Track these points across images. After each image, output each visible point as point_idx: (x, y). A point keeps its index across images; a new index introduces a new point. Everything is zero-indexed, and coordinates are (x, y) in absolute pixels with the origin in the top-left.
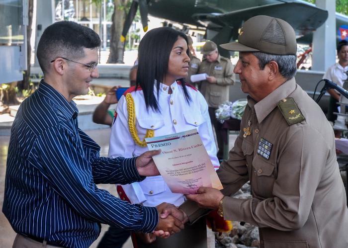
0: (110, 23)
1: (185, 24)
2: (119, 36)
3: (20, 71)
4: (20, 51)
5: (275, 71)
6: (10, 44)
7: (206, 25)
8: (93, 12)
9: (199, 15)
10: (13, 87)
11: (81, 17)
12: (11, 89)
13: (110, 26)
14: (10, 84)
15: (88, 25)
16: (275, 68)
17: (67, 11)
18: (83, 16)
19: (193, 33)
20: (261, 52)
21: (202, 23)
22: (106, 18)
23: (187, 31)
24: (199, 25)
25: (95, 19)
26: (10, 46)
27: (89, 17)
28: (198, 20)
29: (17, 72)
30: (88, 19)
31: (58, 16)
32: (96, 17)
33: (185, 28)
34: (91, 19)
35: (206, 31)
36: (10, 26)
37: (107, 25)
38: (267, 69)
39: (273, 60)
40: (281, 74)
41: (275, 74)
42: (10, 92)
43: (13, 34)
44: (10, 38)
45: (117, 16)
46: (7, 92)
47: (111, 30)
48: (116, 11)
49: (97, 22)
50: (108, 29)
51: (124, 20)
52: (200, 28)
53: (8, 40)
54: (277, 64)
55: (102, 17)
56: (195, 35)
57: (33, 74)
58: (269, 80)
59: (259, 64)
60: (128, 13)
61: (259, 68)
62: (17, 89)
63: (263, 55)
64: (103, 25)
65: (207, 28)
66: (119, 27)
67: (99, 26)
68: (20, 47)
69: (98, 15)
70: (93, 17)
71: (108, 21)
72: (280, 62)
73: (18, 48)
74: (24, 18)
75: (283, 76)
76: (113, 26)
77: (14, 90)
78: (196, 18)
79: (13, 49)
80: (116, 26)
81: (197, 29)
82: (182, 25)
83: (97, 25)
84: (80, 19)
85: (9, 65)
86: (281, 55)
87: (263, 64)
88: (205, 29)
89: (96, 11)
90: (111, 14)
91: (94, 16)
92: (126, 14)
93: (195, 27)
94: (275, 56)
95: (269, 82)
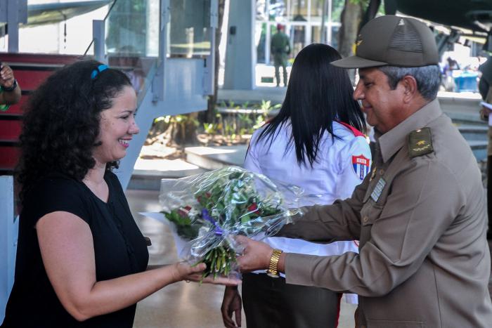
0: (338, 24)
1: (453, 27)
2: (351, 45)
3: (204, 96)
4: (205, 66)
5: (413, 89)
6: (190, 55)
7: (488, 29)
8: (312, 8)
9: (477, 12)
10: (192, 118)
11: (294, 15)
12: (189, 123)
13: (337, 30)
14: (188, 115)
15: (304, 27)
16: (412, 85)
17: (273, 6)
18: (296, 13)
19: (467, 41)
20: (390, 65)
21: (482, 26)
22: (332, 16)
23: (457, 37)
24: (476, 28)
25: (315, 18)
26: (189, 59)
27: (306, 15)
28: (474, 20)
29: (200, 97)
30: (305, 18)
31: (259, 14)
32: (317, 15)
33: (454, 33)
34: (308, 18)
35: (487, 38)
36: (192, 29)
37: (333, 28)
38: (401, 88)
39: (407, 74)
40: (420, 92)
41: (413, 93)
42: (187, 126)
43: (196, 40)
44: (191, 45)
45: (348, 14)
46: (183, 125)
47: (338, 36)
48: (348, 6)
49: (318, 23)
50: (334, 33)
51: (360, 20)
52: (478, 33)
53: (186, 50)
54: (414, 79)
55: (325, 15)
56: (469, 44)
57: (221, 100)
58: (405, 103)
59: (389, 82)
60: (365, 9)
61: (389, 88)
62: (197, 123)
63: (393, 70)
64: (326, 28)
65: (488, 33)
66: (350, 31)
67: (320, 29)
68: (205, 60)
69: (320, 12)
70: (312, 16)
71: (335, 21)
73: (202, 62)
74: (212, 17)
75: (422, 95)
76: (342, 29)
77: (192, 124)
78: (473, 18)
79: (194, 63)
80: (346, 30)
81: (474, 35)
82: (448, 28)
83: (317, 27)
84: (292, 18)
85: (188, 86)
86: (419, 67)
87: (394, 82)
88: (485, 34)
89: (317, 6)
90: (339, 11)
91: (314, 13)
92: (362, 10)
93: (470, 32)
94: (410, 69)
95: (405, 105)
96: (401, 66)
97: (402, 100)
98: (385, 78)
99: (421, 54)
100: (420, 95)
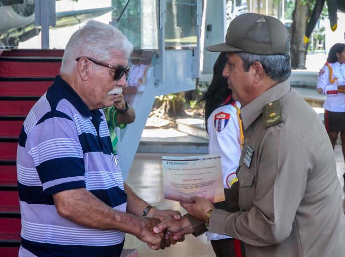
0: (290, 21)
3: (193, 79)
4: (193, 55)
5: (260, 73)
6: (178, 47)
8: (269, 9)
10: (180, 97)
12: (178, 100)
13: (289, 26)
14: (177, 94)
20: (245, 52)
22: (285, 15)
26: (179, 50)
29: (190, 79)
31: (228, 14)
32: (273, 15)
38: (252, 71)
39: (257, 61)
40: (268, 76)
42: (177, 103)
43: (182, 36)
45: (298, 13)
46: (173, 102)
48: (298, 7)
53: (174, 43)
54: (261, 65)
55: (279, 14)
57: (201, 82)
60: (312, 9)
62: (184, 100)
63: (246, 56)
66: (300, 26)
68: (193, 51)
71: (288, 19)
72: (265, 62)
73: (191, 52)
74: (198, 17)
75: (271, 78)
76: (294, 24)
77: (181, 101)
79: (185, 52)
80: (297, 25)
86: (266, 55)
87: (247, 66)
89: (273, 7)
90: (290, 11)
91: (271, 13)
94: (260, 56)
95: (255, 85)
96: (253, 54)
97: (252, 80)
98: (241, 62)
99: (269, 45)
100: (268, 77)
